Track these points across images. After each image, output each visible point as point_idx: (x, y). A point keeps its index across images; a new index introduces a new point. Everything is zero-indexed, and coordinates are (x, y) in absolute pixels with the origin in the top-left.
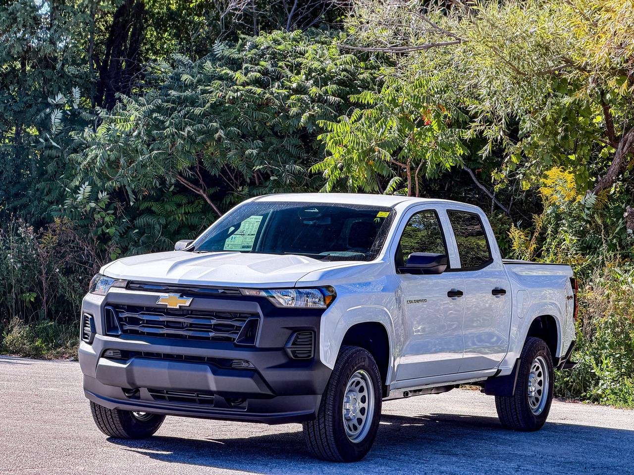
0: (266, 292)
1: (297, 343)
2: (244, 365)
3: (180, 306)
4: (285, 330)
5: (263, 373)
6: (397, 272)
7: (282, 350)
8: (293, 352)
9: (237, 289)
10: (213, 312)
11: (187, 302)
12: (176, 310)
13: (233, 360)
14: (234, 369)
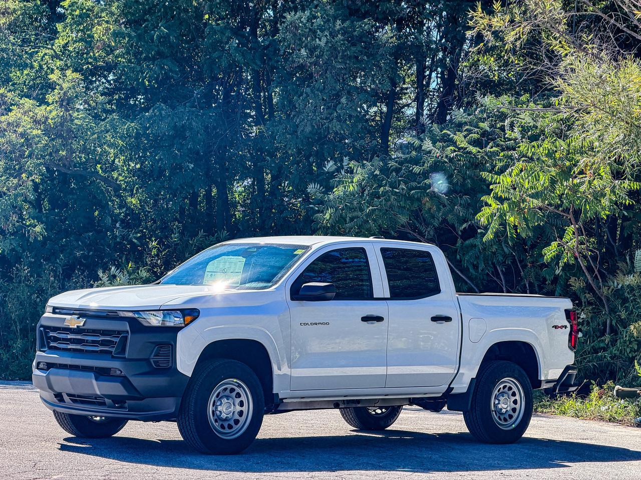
0: (137, 314)
1: (160, 355)
2: (118, 372)
3: (77, 326)
4: (149, 344)
5: (131, 379)
6: (292, 299)
7: (147, 360)
8: (155, 362)
9: (115, 312)
10: (100, 330)
11: (81, 322)
12: (74, 329)
13: (110, 369)
14: (112, 376)
